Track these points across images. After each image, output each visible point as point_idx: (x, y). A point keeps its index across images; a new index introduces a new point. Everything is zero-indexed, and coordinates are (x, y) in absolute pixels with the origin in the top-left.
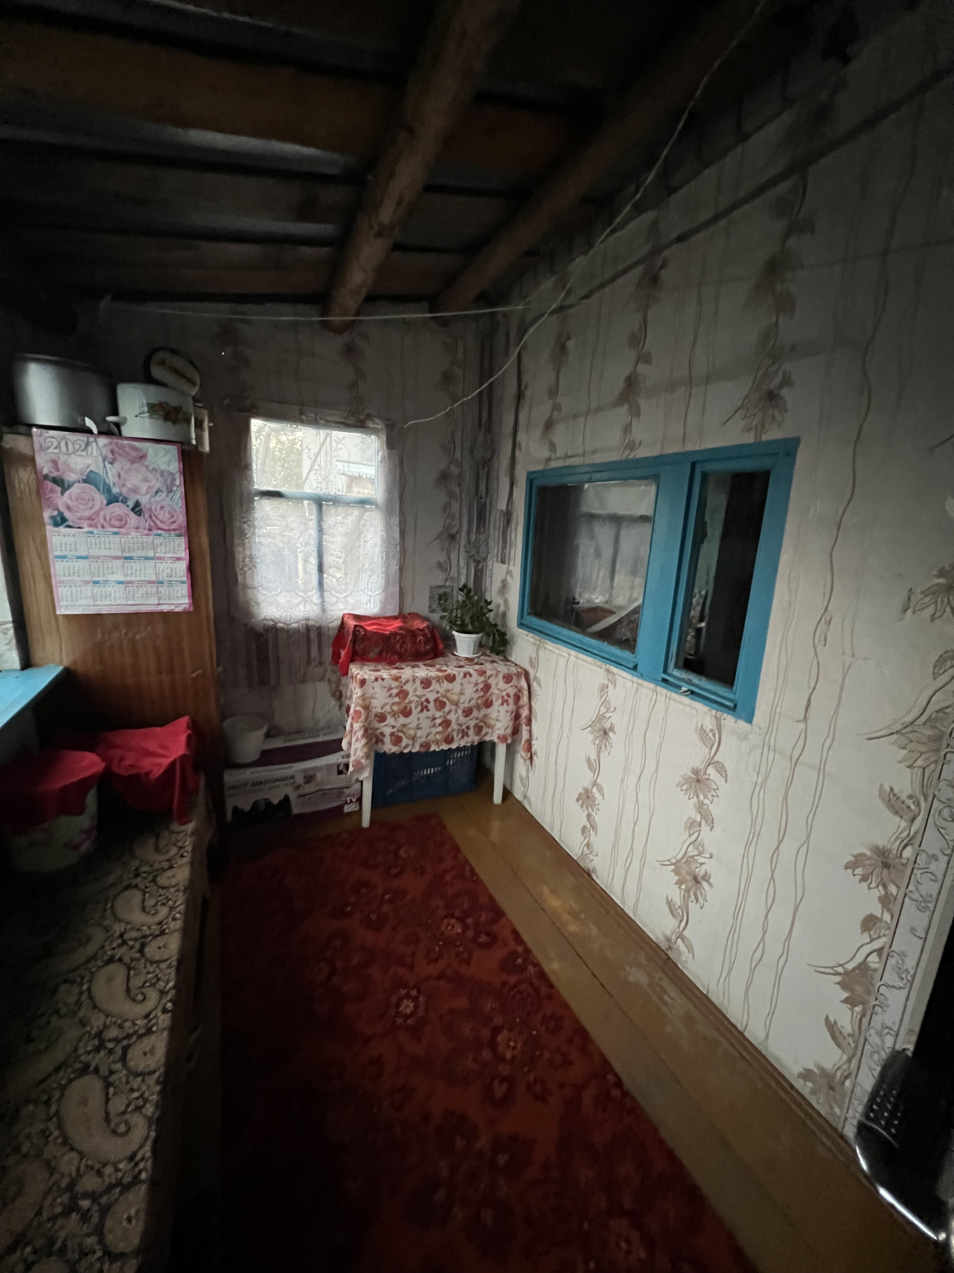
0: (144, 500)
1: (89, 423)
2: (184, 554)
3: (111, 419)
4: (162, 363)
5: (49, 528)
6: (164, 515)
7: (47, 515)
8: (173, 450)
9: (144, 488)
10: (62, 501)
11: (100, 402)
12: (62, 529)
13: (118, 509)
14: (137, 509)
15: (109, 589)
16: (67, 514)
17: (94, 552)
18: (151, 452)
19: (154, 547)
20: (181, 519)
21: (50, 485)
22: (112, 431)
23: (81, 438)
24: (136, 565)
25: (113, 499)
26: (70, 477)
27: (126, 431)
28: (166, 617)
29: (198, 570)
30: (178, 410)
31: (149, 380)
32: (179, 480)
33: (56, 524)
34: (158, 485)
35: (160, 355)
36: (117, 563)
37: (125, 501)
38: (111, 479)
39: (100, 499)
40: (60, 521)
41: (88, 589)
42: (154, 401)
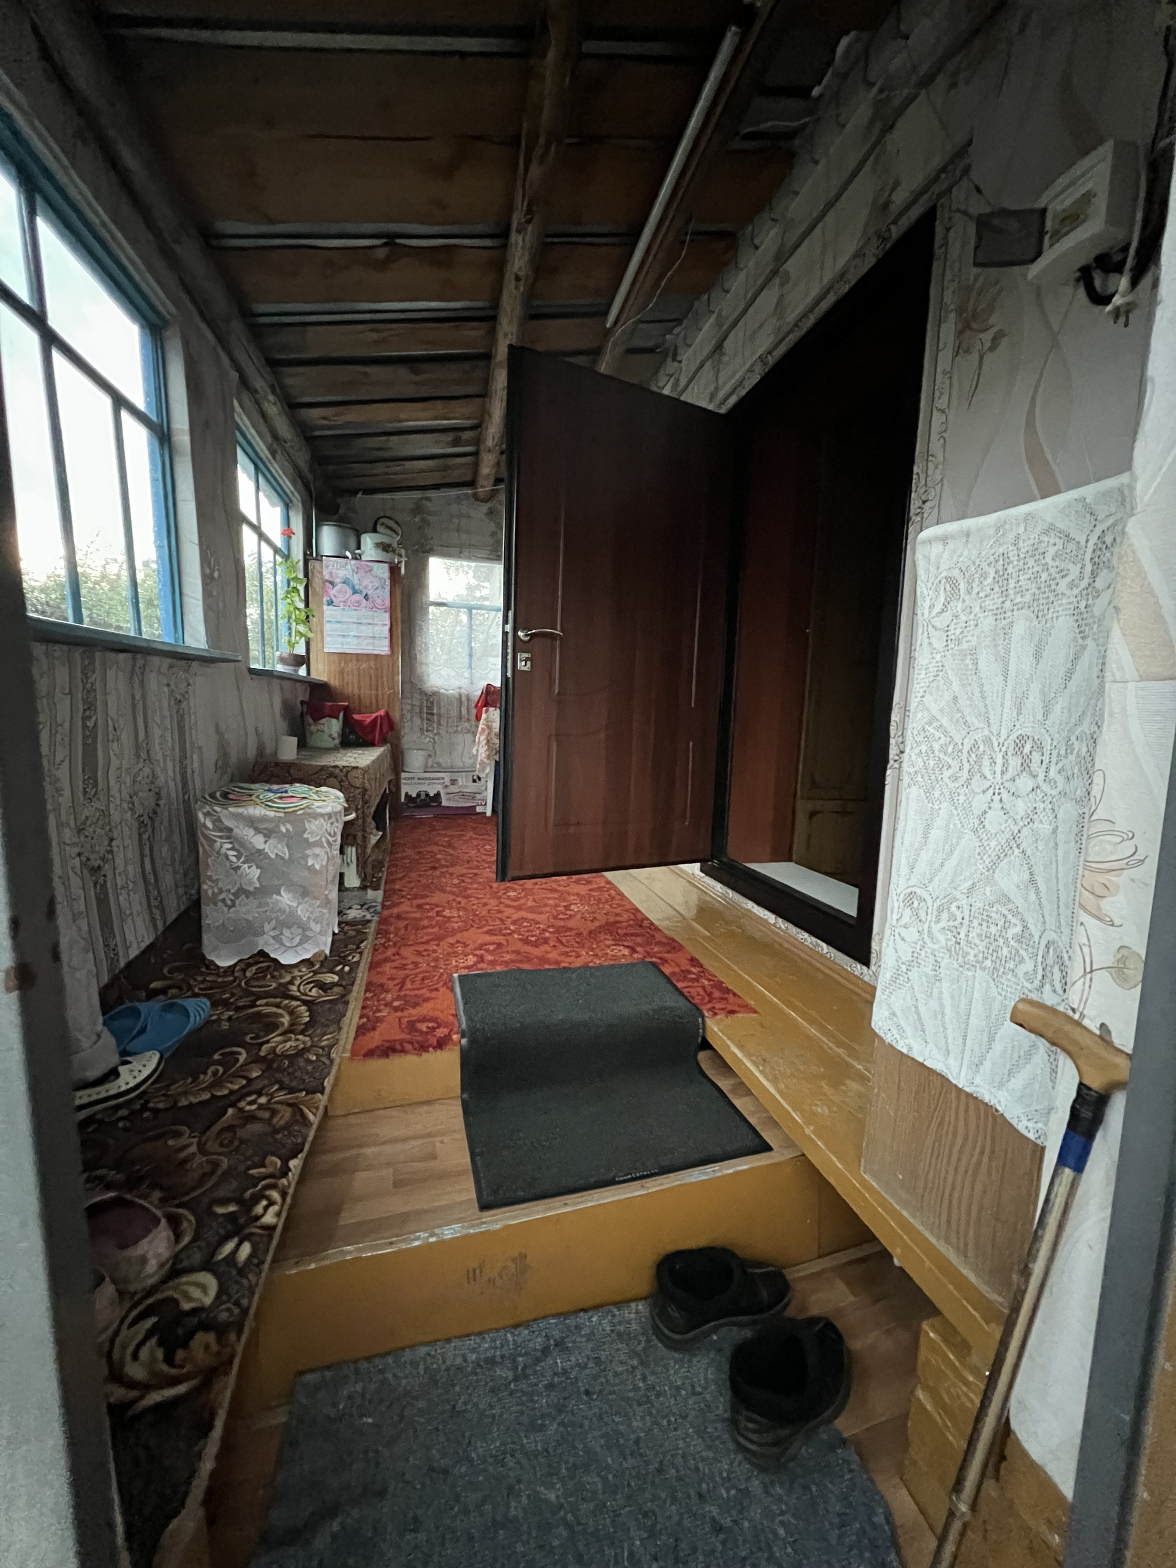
0: (370, 593)
1: (348, 554)
2: (388, 622)
3: (358, 551)
4: (382, 524)
5: (325, 607)
6: (379, 601)
7: (325, 599)
8: (386, 566)
9: (370, 585)
10: (333, 592)
11: (353, 543)
12: (331, 607)
13: (357, 597)
14: (366, 597)
15: (349, 640)
16: (334, 599)
17: (344, 619)
18: (375, 569)
19: (373, 618)
20: (388, 602)
21: (328, 584)
22: (357, 557)
23: (344, 560)
24: (363, 628)
25: (355, 592)
26: (338, 580)
27: (364, 558)
28: (376, 657)
29: (394, 633)
30: (389, 546)
31: (375, 531)
32: (388, 582)
33: (329, 605)
34: (376, 584)
35: (382, 520)
36: (355, 626)
37: (361, 592)
38: (356, 581)
39: (350, 591)
40: (330, 603)
41: (340, 639)
42: (379, 541)
